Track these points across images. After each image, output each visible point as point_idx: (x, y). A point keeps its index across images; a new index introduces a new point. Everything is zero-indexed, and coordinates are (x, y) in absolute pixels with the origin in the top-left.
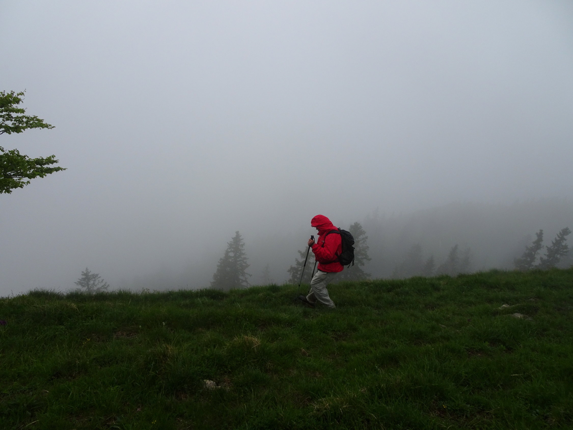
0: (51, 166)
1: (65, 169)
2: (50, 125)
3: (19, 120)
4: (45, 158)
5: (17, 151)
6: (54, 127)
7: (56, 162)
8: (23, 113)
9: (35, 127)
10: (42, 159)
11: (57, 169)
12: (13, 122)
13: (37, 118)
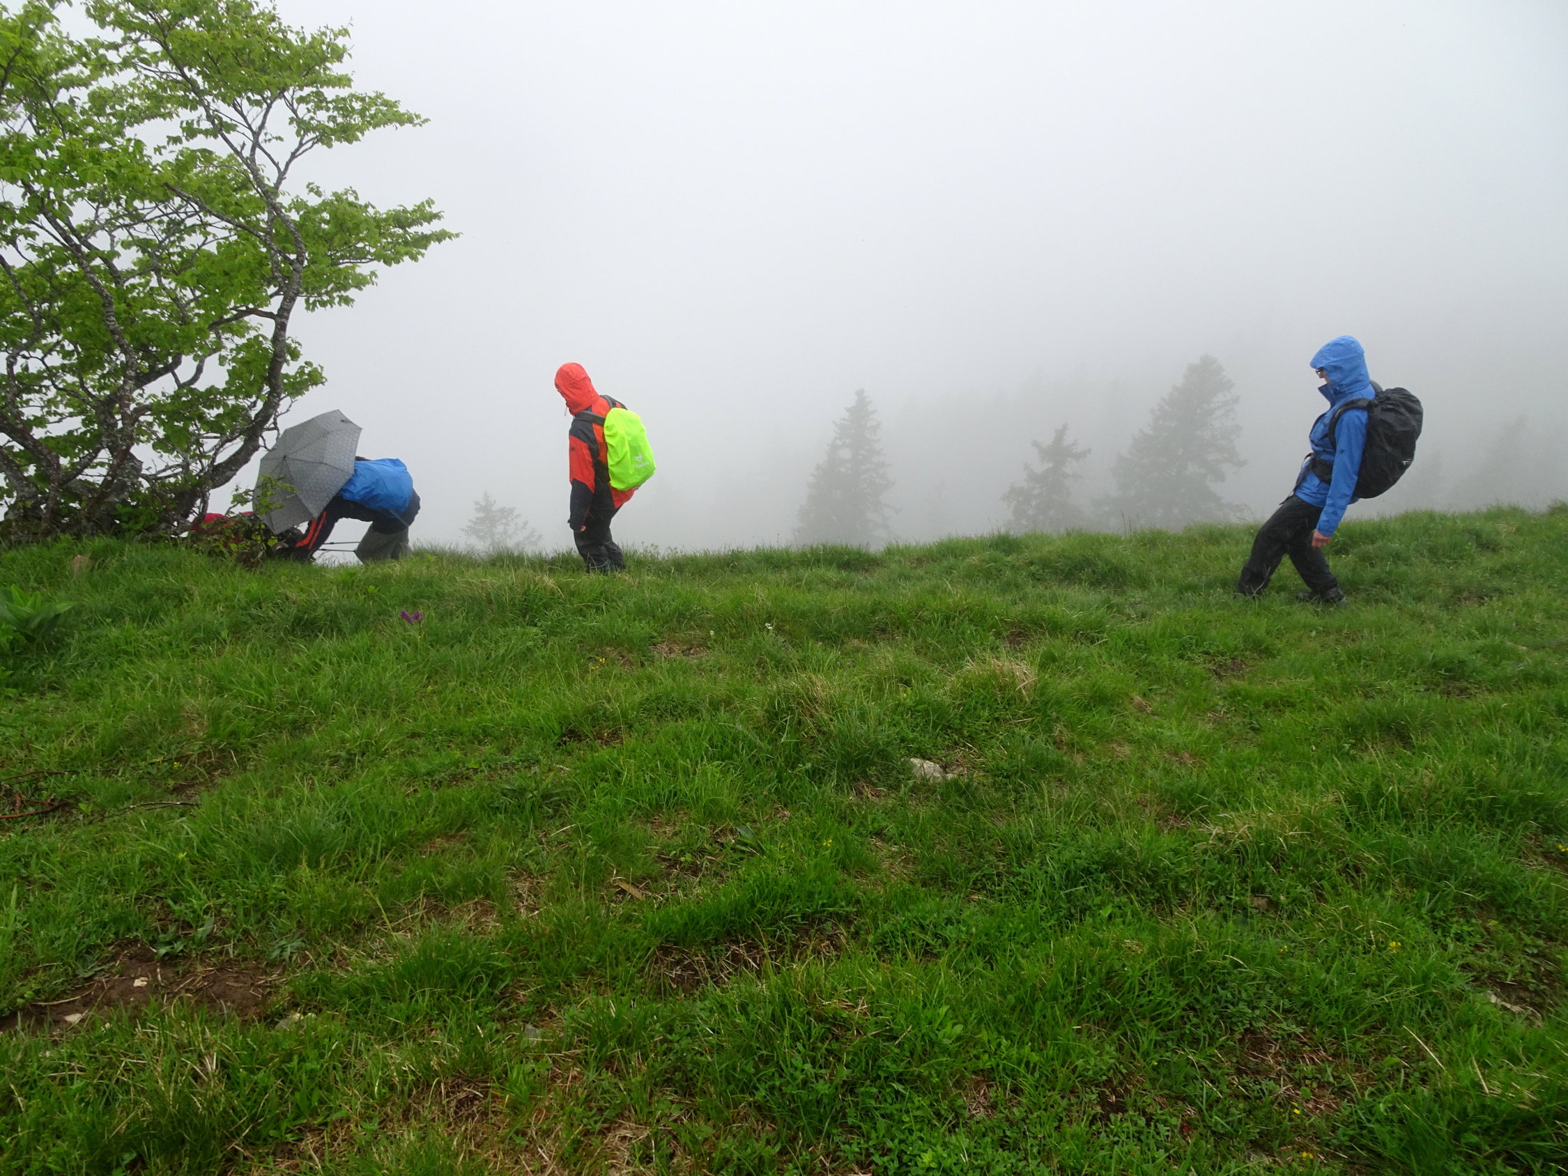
0: (426, 229)
1: (457, 235)
2: (418, 117)
3: (342, 106)
4: (410, 209)
5: (354, 192)
6: (426, 120)
7: (436, 216)
8: (350, 86)
9: (385, 124)
10: (405, 211)
11: (440, 237)
12: (331, 113)
13: (385, 97)
